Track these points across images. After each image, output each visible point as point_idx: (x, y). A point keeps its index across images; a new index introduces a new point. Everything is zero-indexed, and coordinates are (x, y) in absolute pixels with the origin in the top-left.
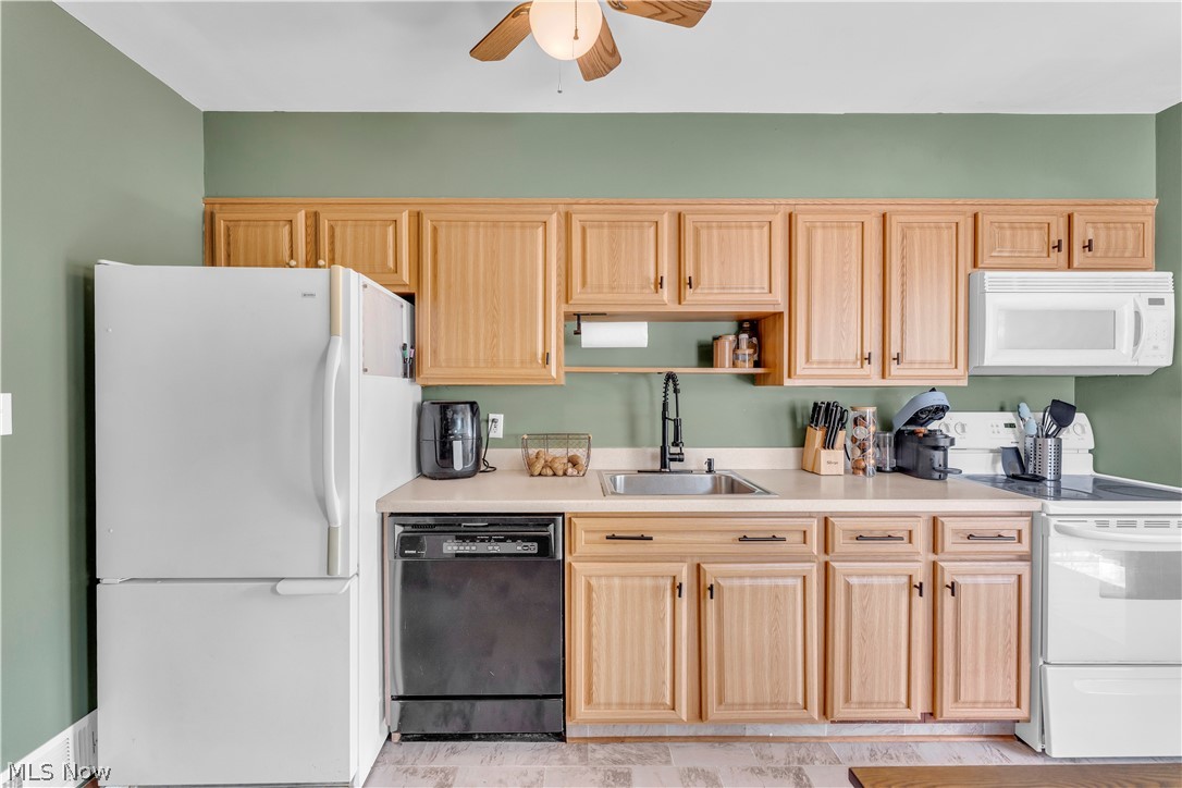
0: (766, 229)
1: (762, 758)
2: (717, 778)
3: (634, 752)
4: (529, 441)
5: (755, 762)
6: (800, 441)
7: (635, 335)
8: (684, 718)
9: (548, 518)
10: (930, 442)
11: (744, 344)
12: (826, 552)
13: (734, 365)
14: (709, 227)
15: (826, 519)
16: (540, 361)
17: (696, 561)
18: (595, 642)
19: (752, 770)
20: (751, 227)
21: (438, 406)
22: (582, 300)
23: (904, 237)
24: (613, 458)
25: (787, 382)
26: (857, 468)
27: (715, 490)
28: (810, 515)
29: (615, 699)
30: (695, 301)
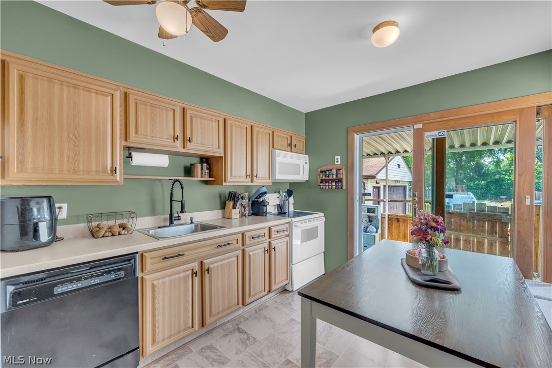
0: (217, 122)
1: (225, 330)
2: (213, 346)
3: (174, 357)
4: (93, 218)
5: (223, 333)
6: (223, 206)
7: (162, 161)
8: (197, 329)
9: (130, 257)
10: (263, 204)
11: (205, 168)
12: (243, 245)
13: (202, 177)
14: (196, 117)
15: (243, 233)
16: (109, 172)
17: (201, 260)
18: (156, 312)
19: (224, 336)
20: (212, 121)
21: (19, 199)
22: (134, 140)
23: (257, 135)
24: (144, 222)
25: (224, 184)
26: (242, 215)
27: (196, 230)
28: (238, 233)
29: (167, 335)
30: (192, 148)
